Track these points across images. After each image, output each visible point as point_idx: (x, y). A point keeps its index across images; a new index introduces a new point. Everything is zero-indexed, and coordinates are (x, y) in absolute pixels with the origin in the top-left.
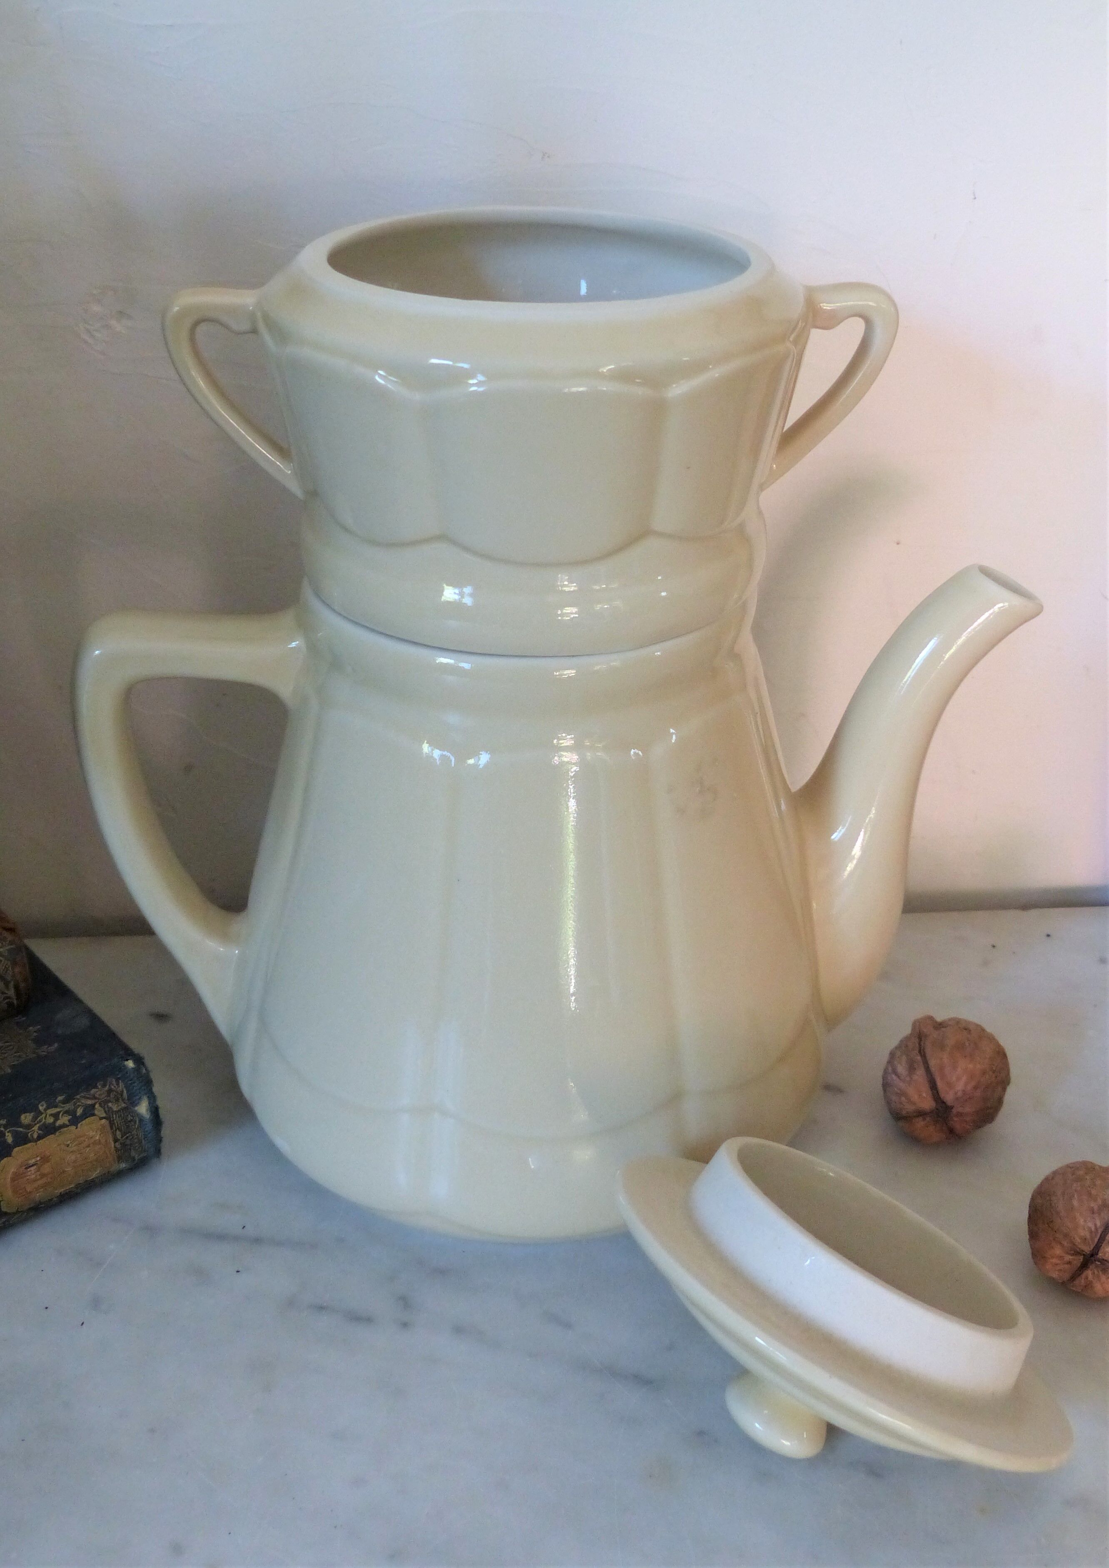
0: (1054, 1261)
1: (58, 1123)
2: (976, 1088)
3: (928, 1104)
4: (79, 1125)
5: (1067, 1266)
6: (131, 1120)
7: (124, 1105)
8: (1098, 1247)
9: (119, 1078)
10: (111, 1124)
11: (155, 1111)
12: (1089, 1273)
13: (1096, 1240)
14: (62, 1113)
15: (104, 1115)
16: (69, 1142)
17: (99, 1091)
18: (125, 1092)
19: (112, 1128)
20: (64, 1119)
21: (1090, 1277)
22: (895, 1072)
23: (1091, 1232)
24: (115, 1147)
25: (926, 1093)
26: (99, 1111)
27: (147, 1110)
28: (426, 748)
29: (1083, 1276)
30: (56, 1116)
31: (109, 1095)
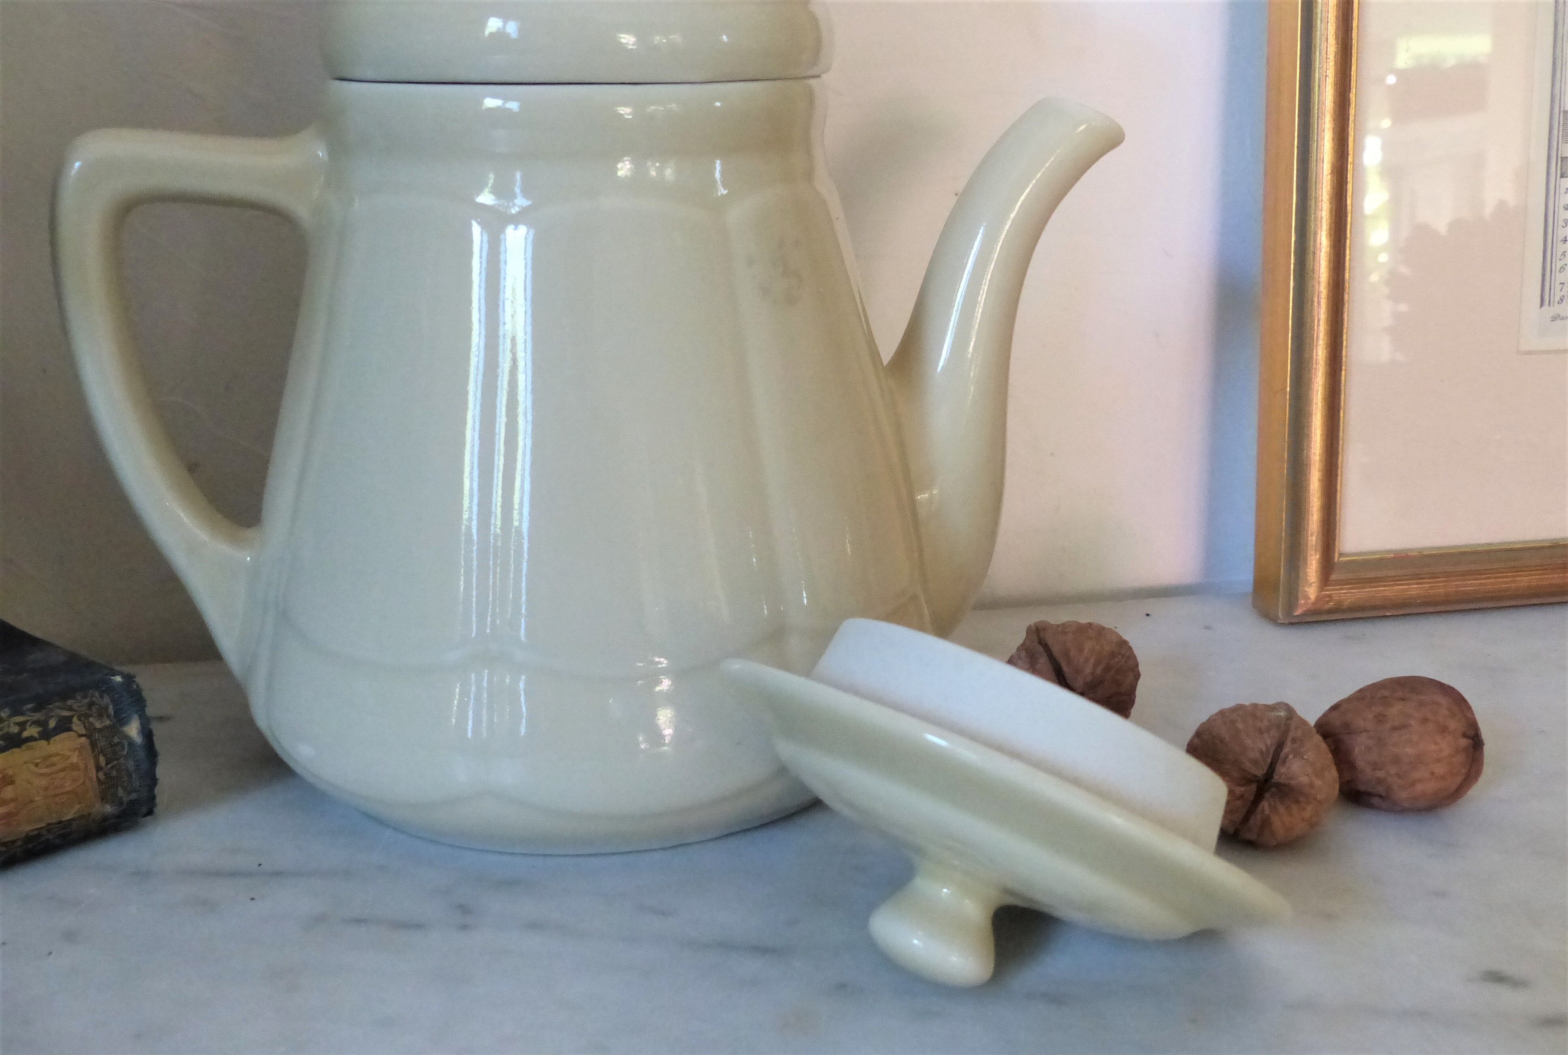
1: (25, 734)
4: (52, 740)
6: (118, 744)
7: (108, 722)
8: (1272, 769)
9: (103, 690)
10: (93, 745)
11: (148, 734)
14: (30, 722)
15: (84, 732)
16: (38, 761)
17: (78, 703)
18: (111, 707)
19: (93, 751)
20: (32, 731)
21: (1267, 811)
23: (1263, 753)
24: (97, 777)
26: (77, 725)
27: (138, 733)
29: (1259, 811)
30: (22, 726)
31: (90, 708)
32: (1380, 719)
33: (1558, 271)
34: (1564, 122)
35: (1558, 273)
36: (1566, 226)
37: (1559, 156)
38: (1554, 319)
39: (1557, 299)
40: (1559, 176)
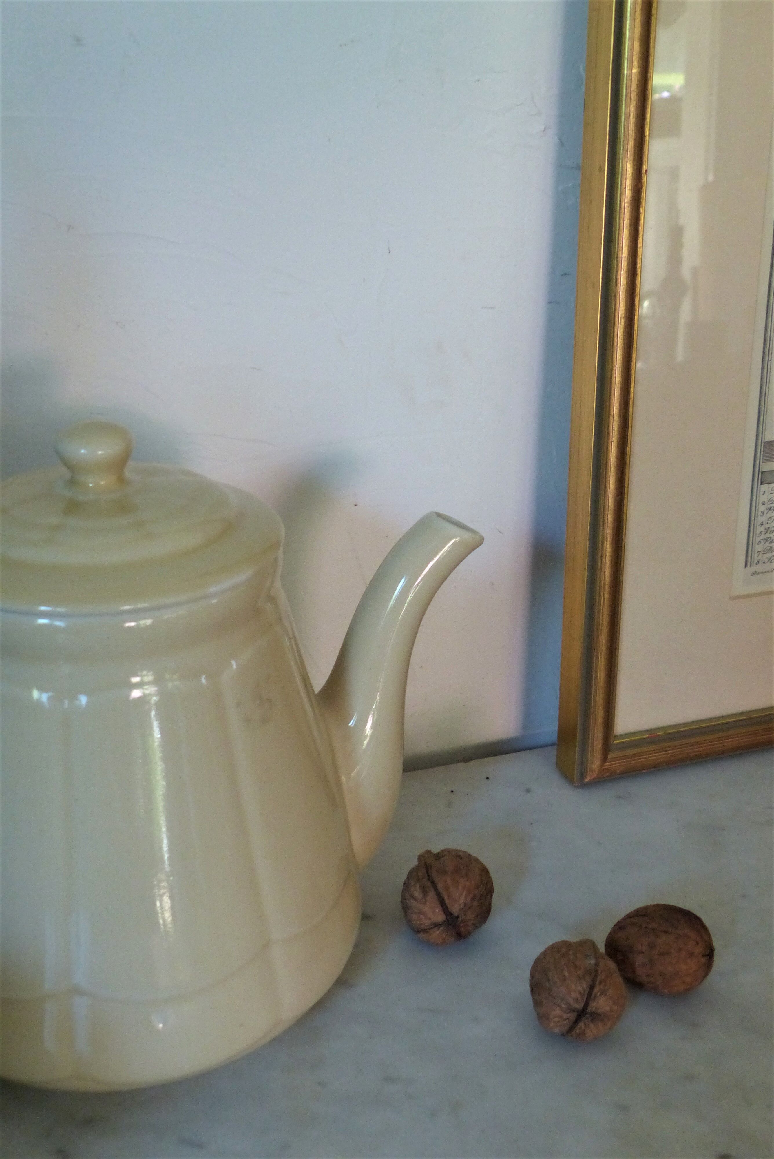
0: (556, 1019)
2: (473, 899)
3: (440, 917)
5: (565, 1022)
8: (587, 1004)
12: (581, 1024)
13: (585, 999)
21: (583, 1027)
22: (412, 897)
23: (580, 993)
25: (438, 910)
28: (36, 694)
29: (578, 1027)
32: (652, 946)
33: (756, 543)
34: (763, 449)
35: (757, 545)
36: (763, 515)
37: (760, 471)
38: (754, 574)
39: (756, 562)
40: (759, 484)
